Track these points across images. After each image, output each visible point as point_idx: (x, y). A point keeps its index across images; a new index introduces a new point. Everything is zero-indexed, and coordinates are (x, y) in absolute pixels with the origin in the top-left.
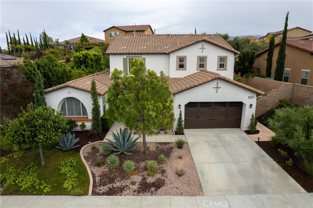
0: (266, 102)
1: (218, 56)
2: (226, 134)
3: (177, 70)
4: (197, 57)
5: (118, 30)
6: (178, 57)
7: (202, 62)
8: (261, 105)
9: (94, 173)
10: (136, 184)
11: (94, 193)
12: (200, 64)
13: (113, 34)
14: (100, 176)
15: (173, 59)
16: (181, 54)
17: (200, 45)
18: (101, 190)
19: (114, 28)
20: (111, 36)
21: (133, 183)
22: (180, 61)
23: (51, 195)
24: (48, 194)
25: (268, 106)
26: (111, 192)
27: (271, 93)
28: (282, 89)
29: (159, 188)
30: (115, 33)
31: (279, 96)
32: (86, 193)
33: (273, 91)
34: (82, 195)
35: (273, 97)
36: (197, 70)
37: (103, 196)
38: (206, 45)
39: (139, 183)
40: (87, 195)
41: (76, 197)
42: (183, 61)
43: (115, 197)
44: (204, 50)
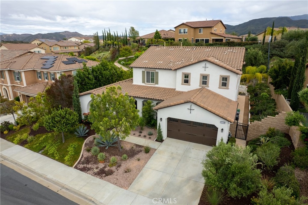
0: (260, 128)
1: (220, 75)
2: (196, 149)
3: (182, 84)
4: (200, 75)
5: (187, 27)
6: (183, 73)
7: (205, 79)
8: (254, 129)
9: (84, 155)
10: (98, 169)
11: (76, 167)
12: (203, 81)
13: (182, 31)
14: (85, 158)
15: (179, 75)
16: (186, 71)
17: (203, 64)
18: (80, 166)
19: (184, 25)
20: (180, 33)
21: (97, 168)
22: (185, 77)
23: (58, 161)
24: (57, 160)
25: (262, 132)
26: (83, 170)
27: (266, 119)
28: (278, 118)
29: (107, 175)
30: (184, 29)
31: (275, 124)
32: (71, 166)
33: (268, 117)
34: (69, 166)
35: (268, 124)
36: (200, 86)
37: (78, 170)
38: (208, 65)
39: (100, 169)
40: (72, 167)
41: (67, 166)
42: (188, 77)
43: (83, 173)
44: (207, 69)
